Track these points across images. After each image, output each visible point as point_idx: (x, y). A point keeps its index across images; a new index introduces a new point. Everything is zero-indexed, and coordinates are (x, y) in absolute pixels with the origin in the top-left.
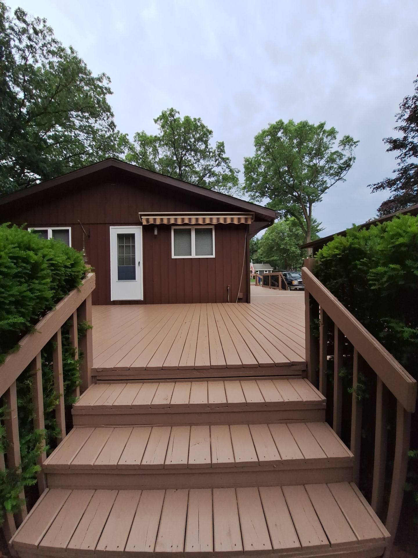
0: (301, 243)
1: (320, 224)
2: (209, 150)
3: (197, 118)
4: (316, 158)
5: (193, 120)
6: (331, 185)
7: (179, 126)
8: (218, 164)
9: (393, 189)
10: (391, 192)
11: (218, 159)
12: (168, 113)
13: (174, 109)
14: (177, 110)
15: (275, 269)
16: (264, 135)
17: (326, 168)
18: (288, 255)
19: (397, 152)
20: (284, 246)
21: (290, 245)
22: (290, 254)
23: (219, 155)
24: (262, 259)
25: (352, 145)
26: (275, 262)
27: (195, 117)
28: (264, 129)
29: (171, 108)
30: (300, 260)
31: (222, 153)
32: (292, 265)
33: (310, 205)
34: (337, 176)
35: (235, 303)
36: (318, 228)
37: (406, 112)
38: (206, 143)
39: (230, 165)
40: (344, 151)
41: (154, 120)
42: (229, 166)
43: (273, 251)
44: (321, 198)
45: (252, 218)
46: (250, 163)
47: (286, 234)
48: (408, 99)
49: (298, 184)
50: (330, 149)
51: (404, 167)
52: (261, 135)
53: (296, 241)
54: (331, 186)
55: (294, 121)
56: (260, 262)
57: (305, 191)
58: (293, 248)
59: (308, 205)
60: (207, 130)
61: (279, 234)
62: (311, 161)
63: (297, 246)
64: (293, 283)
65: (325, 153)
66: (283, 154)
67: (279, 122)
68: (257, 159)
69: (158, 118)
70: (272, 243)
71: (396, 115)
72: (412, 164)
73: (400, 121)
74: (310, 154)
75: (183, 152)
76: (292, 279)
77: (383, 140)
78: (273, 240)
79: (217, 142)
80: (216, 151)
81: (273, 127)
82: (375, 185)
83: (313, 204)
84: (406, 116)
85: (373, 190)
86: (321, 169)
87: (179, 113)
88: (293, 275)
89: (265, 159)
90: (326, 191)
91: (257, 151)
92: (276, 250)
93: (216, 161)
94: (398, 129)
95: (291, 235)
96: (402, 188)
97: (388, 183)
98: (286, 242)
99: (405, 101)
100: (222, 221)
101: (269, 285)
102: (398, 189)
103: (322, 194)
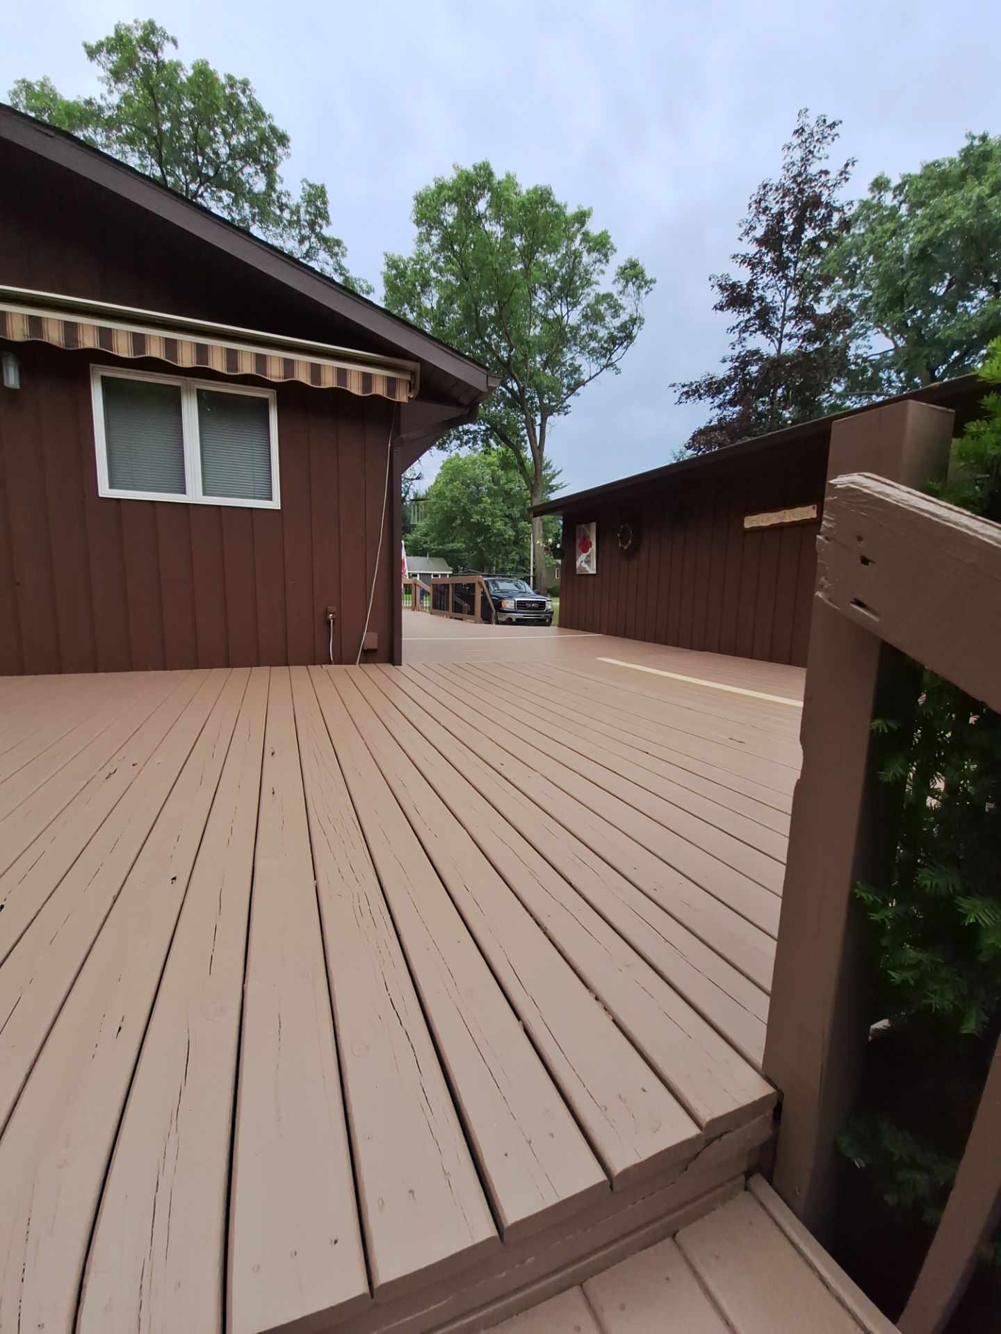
0: (516, 513)
1: (559, 473)
2: (279, 197)
3: (239, 77)
4: (562, 301)
5: (223, 80)
6: (591, 378)
7: (175, 91)
8: (308, 251)
9: (717, 401)
10: (711, 409)
11: (309, 238)
12: (138, 34)
13: (158, 25)
14: (169, 34)
15: (456, 571)
16: (442, 195)
17: (583, 333)
18: (487, 540)
19: (732, 317)
20: (478, 517)
21: (492, 515)
22: (491, 537)
23: (312, 225)
24: (425, 546)
25: (640, 287)
26: (456, 554)
27: (233, 74)
28: (443, 177)
29: (146, 20)
30: (514, 553)
31: (320, 221)
32: (495, 563)
33: (544, 420)
34: (605, 356)
35: (354, 663)
36: (553, 483)
37: (759, 221)
38: (269, 171)
39: (344, 262)
40: (623, 297)
41: (85, 46)
42: (341, 267)
43: (455, 528)
44: (566, 407)
45: (410, 382)
46: (401, 275)
47: (483, 489)
48: (768, 188)
49: (521, 357)
50: (594, 286)
51: (743, 354)
52: (433, 194)
53: (505, 508)
54: (589, 380)
55: (518, 180)
56: (423, 553)
57: (534, 382)
58: (500, 523)
59: (538, 420)
60: (273, 129)
61: (468, 486)
62: (549, 305)
63: (506, 520)
64: (503, 606)
65: (582, 294)
66: (487, 265)
67: (480, 168)
68: (422, 268)
69: (101, 45)
70: (452, 507)
71: (741, 222)
72: (757, 352)
73: (746, 239)
74: (549, 287)
75: (191, 182)
76: (500, 595)
77: (710, 279)
78: (455, 501)
79: (305, 180)
80: (302, 210)
81: (467, 178)
82: (683, 386)
83: (550, 419)
84: (759, 232)
85: (680, 398)
86: (571, 332)
87: (175, 42)
88: (504, 586)
89: (440, 271)
90: (577, 391)
91: (421, 241)
92: (461, 525)
93: (301, 242)
94: (739, 261)
95: (494, 491)
96: (732, 403)
97: (709, 385)
98: (485, 509)
99: (762, 192)
100: (303, 376)
101: (448, 610)
102: (725, 403)
103: (569, 396)
